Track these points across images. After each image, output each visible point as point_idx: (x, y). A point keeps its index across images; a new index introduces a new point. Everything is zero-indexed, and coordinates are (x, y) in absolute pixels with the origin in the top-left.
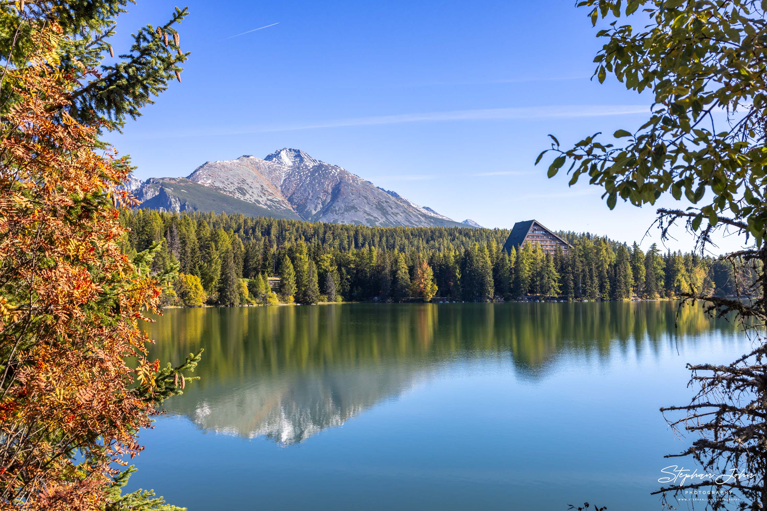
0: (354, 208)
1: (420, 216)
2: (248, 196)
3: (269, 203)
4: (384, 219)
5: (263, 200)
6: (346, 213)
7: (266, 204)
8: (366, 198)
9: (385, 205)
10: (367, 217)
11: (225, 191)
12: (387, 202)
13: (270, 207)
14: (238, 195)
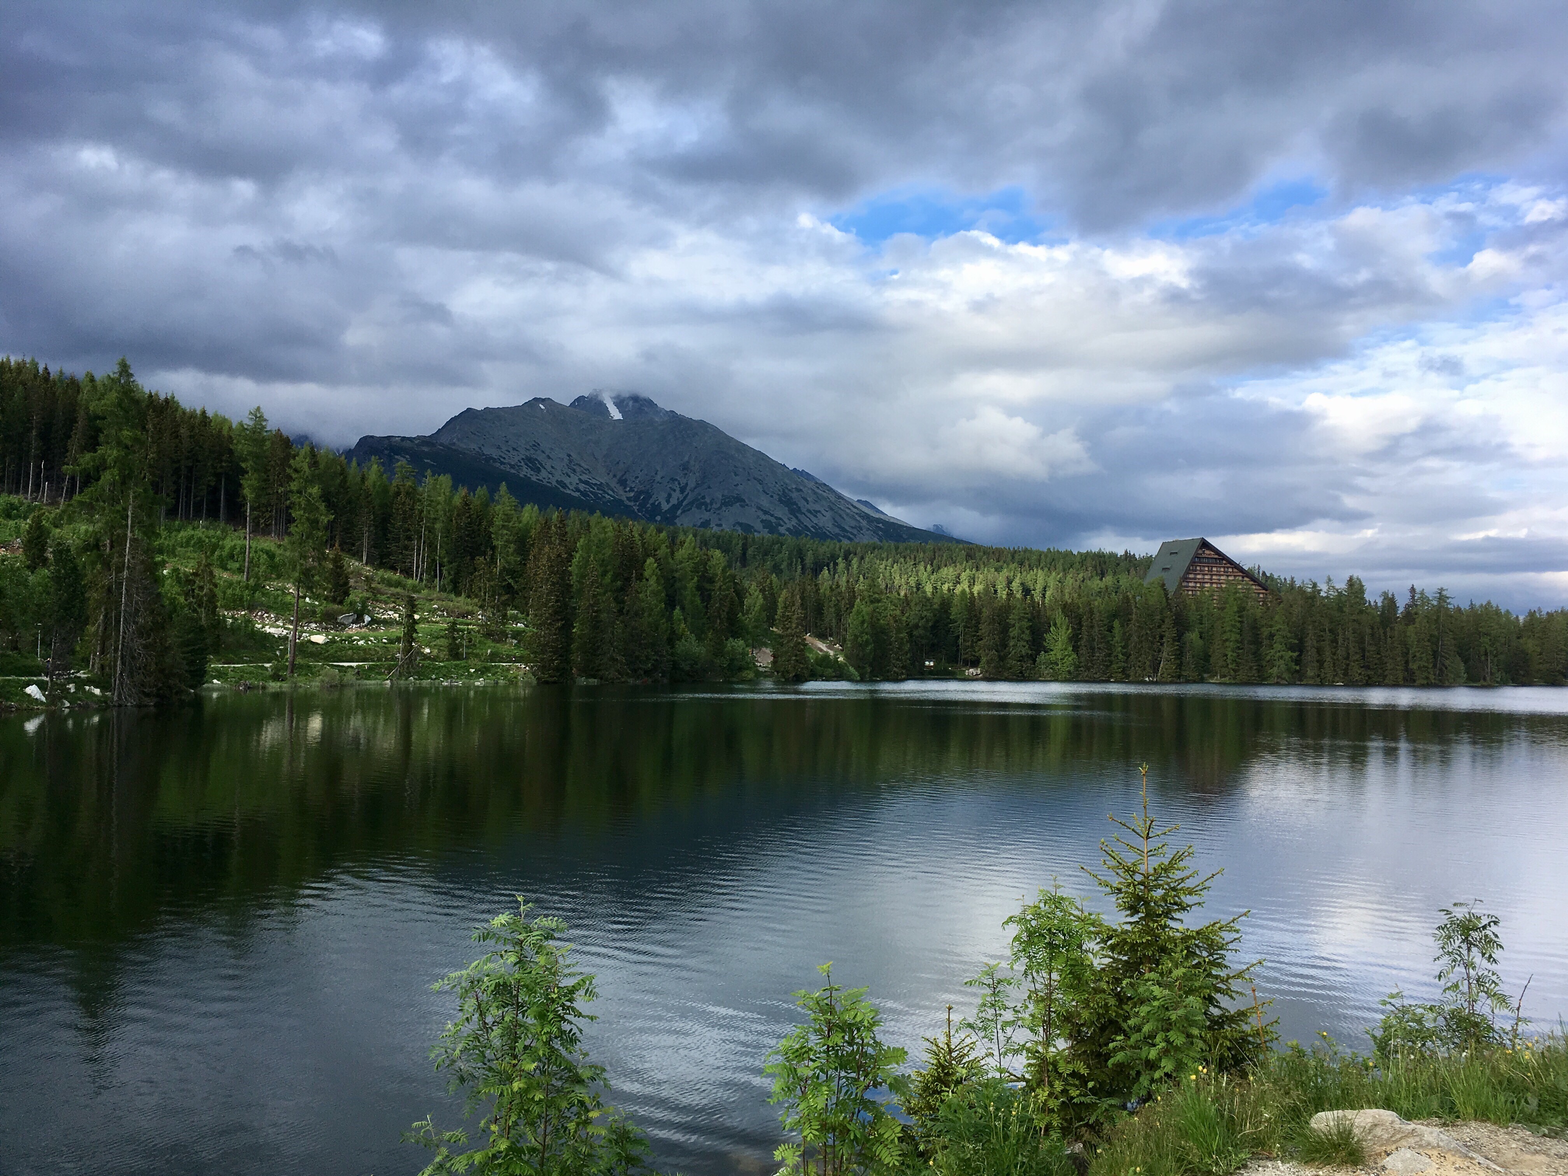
0: (739, 499)
5: (572, 481)
6: (724, 508)
7: (578, 490)
12: (798, 491)
13: (584, 494)
14: (526, 472)
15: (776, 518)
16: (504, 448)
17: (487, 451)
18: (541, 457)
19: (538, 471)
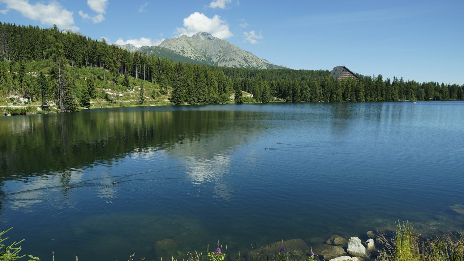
0: (233, 59)
1: (262, 63)
2: (186, 54)
3: (195, 57)
4: (247, 65)
5: (193, 56)
6: (230, 62)
7: (194, 58)
8: (238, 55)
9: (247, 58)
10: (239, 64)
11: (176, 52)
12: (248, 57)
13: (196, 59)
14: (181, 54)
15: (242, 64)
16: (176, 48)
17: (172, 49)
18: (185, 50)
19: (184, 53)
